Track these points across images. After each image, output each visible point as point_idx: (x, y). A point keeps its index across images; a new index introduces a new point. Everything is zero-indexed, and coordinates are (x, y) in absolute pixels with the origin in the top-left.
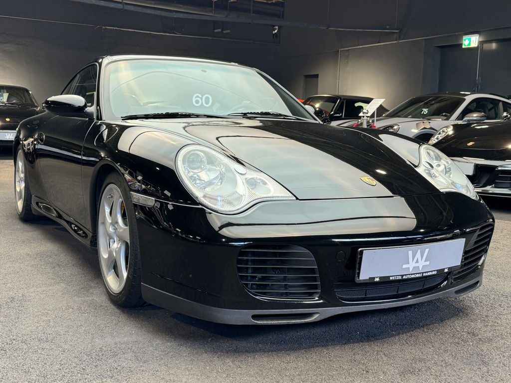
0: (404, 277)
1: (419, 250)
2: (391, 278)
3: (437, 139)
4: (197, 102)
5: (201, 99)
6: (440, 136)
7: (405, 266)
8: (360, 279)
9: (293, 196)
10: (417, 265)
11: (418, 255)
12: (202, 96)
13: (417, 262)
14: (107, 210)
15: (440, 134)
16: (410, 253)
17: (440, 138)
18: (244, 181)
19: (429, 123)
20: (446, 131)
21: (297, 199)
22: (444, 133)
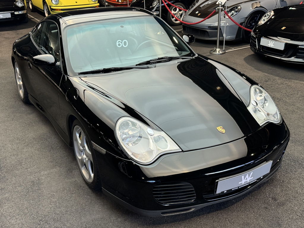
0: (239, 187)
1: (248, 174)
2: (233, 190)
3: (264, 20)
4: (119, 45)
5: (122, 43)
6: (266, 18)
7: (240, 183)
8: (217, 193)
9: (180, 149)
10: (247, 180)
11: (247, 176)
12: (122, 41)
13: (247, 179)
14: (78, 135)
15: (265, 16)
16: (243, 177)
17: (266, 20)
18: (153, 140)
19: (260, 2)
20: (270, 15)
21: (183, 151)
22: (268, 16)
